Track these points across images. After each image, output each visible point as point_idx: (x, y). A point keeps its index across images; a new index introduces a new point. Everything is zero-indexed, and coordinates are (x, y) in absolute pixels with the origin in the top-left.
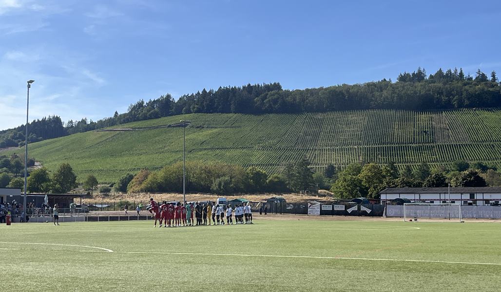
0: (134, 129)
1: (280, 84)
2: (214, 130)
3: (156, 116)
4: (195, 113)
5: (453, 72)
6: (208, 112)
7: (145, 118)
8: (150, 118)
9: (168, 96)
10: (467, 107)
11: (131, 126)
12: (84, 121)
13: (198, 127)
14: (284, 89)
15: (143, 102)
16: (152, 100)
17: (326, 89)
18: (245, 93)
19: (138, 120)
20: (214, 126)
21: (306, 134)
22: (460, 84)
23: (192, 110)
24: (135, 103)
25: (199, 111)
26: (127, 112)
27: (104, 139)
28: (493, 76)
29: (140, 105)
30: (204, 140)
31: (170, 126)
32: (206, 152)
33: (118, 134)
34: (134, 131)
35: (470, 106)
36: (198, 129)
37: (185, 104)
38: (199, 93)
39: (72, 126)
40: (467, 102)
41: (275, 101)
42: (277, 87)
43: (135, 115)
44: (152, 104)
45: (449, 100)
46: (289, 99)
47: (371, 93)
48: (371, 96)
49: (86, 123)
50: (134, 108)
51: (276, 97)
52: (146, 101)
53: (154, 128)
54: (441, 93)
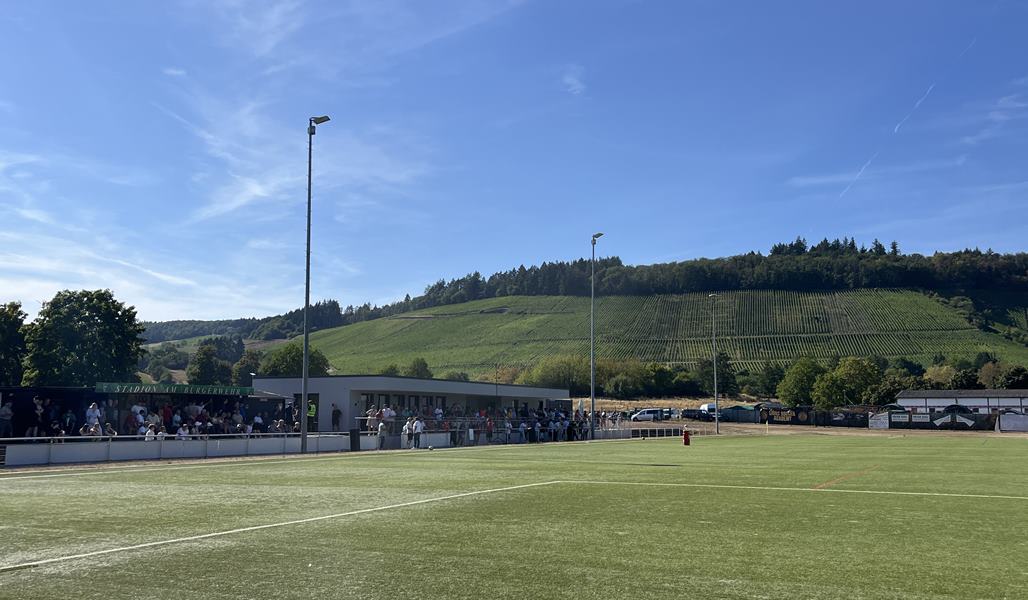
0: (436, 316)
1: (621, 258)
2: (542, 317)
3: (462, 299)
4: (514, 295)
5: (842, 242)
6: (529, 294)
7: (448, 302)
8: (454, 302)
9: (477, 274)
10: (866, 286)
11: (432, 312)
12: (366, 307)
13: (519, 313)
14: (625, 264)
15: (444, 282)
16: (456, 280)
17: (681, 265)
18: (577, 270)
19: (439, 304)
20: (541, 312)
21: (660, 321)
22: (853, 257)
23: (509, 292)
24: (433, 283)
25: (517, 293)
26: (423, 295)
27: (399, 328)
28: (894, 246)
29: (440, 285)
30: (531, 329)
31: (482, 312)
32: (535, 344)
33: (417, 322)
34: (436, 319)
35: (870, 286)
36: (520, 316)
37: (498, 284)
38: (514, 270)
39: (352, 314)
40: (865, 281)
41: (616, 280)
42: (616, 261)
43: (435, 298)
44: (456, 284)
45: (842, 279)
46: (634, 277)
47: (740, 269)
48: (740, 273)
49: (368, 309)
50: (432, 290)
51: (616, 274)
52: (448, 281)
53: (463, 314)
54: (831, 270)
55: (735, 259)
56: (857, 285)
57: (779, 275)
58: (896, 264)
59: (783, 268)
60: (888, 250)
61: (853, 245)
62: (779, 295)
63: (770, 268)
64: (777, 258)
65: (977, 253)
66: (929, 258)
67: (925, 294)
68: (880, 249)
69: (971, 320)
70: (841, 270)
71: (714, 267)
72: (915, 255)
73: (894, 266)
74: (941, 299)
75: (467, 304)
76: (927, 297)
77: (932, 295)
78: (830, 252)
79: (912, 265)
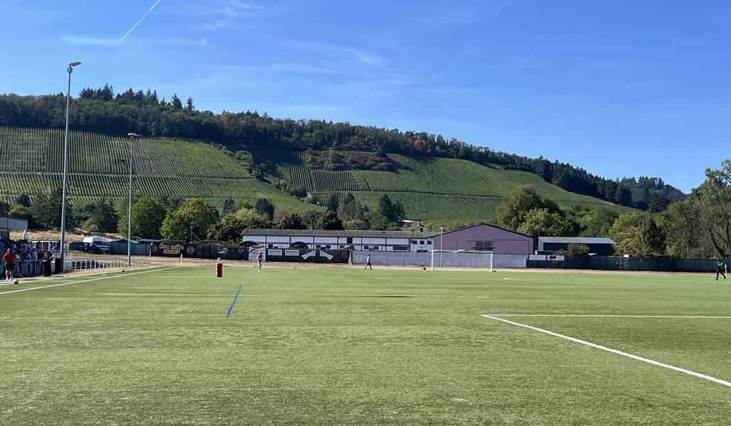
5: (145, 94)
10: (166, 135)
22: (155, 108)
35: (169, 135)
40: (165, 130)
45: (146, 126)
47: (52, 108)
48: (50, 112)
54: (136, 117)
55: (46, 98)
56: (158, 134)
57: (88, 118)
58: (193, 118)
59: (92, 112)
60: (185, 105)
61: (154, 98)
62: (88, 136)
63: (79, 110)
64: (86, 102)
65: (256, 115)
66: (218, 115)
67: (215, 146)
68: (177, 102)
69: (251, 172)
70: (145, 120)
71: (25, 104)
72: (207, 112)
73: (190, 120)
74: (228, 152)
76: (216, 149)
77: (221, 148)
78: (134, 101)
79: (205, 120)
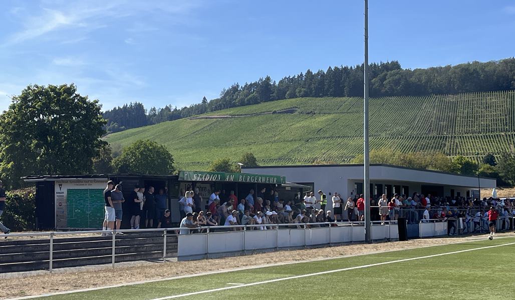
0: (233, 116)
1: (399, 63)
2: (329, 117)
3: (255, 101)
4: (302, 97)
6: (317, 95)
7: (242, 104)
8: (249, 104)
9: (268, 79)
11: (228, 113)
12: (168, 109)
13: (308, 113)
15: (238, 86)
16: (249, 84)
17: (455, 67)
19: (234, 106)
20: (326, 111)
21: (438, 119)
23: (298, 94)
24: (228, 87)
25: (306, 95)
26: (219, 97)
27: (200, 127)
29: (235, 89)
30: (320, 127)
31: (275, 112)
32: (325, 140)
33: (215, 122)
34: (233, 119)
36: (310, 115)
37: (288, 87)
38: (302, 75)
39: (155, 115)
41: (397, 82)
42: (396, 65)
43: (230, 100)
44: (249, 87)
46: (413, 79)
48: (510, 75)
49: (170, 110)
50: (228, 93)
51: (397, 77)
52: (242, 85)
53: (257, 115)
55: (506, 62)
71: (486, 69)
75: (260, 105)
